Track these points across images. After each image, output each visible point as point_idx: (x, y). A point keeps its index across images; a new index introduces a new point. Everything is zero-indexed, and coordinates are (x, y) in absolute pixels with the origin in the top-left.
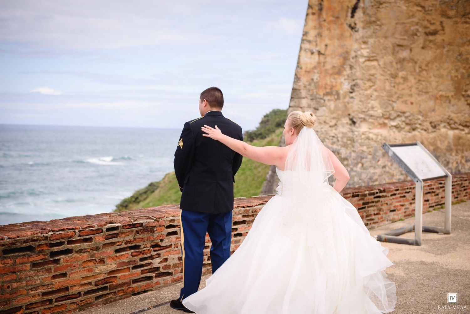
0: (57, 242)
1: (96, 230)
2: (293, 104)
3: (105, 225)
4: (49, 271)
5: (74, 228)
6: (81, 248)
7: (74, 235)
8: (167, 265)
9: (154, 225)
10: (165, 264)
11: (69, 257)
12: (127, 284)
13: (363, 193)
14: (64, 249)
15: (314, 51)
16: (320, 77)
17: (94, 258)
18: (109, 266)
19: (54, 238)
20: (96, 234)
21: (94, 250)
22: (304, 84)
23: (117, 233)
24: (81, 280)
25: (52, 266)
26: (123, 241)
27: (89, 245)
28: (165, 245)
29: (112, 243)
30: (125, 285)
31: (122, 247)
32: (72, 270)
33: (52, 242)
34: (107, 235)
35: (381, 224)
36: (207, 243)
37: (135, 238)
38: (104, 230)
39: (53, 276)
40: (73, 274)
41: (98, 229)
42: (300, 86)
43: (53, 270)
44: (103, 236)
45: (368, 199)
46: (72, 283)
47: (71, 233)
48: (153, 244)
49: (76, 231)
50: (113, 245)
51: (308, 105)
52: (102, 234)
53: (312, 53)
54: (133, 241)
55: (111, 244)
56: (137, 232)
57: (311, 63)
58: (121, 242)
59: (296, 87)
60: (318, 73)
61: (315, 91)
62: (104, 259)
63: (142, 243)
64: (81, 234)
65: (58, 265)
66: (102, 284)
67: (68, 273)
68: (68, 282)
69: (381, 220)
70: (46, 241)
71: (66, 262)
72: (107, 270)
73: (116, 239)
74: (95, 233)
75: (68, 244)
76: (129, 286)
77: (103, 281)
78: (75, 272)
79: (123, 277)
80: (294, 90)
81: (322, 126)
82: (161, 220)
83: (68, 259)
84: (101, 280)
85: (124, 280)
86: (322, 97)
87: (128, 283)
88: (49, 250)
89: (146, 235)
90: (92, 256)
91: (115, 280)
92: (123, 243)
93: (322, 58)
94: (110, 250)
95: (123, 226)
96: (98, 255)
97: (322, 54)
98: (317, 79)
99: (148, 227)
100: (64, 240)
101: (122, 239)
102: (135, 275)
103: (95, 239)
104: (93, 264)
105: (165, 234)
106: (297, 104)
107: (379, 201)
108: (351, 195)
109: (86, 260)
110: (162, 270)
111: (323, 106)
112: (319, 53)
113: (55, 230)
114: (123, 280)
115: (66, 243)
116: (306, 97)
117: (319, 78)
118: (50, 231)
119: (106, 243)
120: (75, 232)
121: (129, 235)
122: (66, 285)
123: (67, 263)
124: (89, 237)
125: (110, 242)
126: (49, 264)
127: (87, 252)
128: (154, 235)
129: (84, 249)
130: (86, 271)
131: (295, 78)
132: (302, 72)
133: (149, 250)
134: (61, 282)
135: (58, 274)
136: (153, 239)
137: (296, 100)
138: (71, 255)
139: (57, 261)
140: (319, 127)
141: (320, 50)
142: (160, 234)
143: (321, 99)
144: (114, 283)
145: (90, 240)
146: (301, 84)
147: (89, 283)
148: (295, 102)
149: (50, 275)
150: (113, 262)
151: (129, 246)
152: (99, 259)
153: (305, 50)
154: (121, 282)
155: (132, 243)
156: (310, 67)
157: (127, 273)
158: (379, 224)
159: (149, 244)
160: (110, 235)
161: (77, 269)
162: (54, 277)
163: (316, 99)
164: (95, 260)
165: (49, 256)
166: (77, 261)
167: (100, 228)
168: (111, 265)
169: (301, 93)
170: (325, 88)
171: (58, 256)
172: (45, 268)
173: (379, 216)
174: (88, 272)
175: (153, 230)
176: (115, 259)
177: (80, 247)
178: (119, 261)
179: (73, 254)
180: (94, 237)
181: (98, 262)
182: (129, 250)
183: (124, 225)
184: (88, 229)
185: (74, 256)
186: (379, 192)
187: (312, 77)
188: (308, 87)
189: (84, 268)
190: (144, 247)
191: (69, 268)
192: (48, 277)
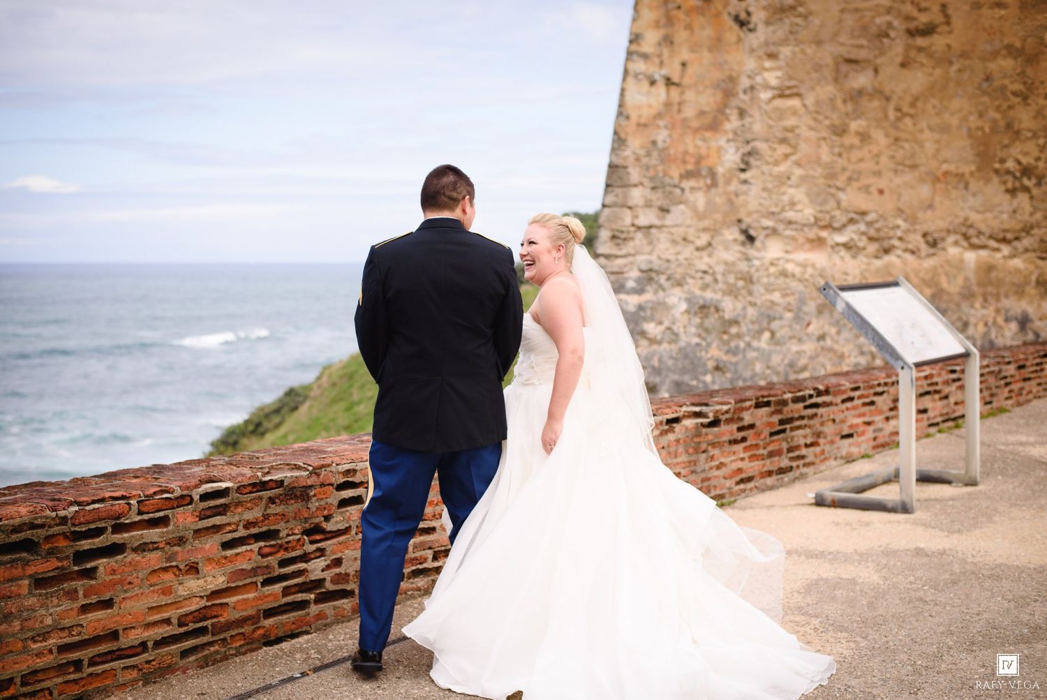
0: (89, 529)
1: (177, 498)
2: (610, 199)
3: (197, 486)
4: (72, 594)
5: (128, 495)
6: (144, 541)
7: (128, 512)
8: (341, 573)
9: (309, 482)
10: (337, 570)
11: (116, 562)
12: (251, 620)
13: (779, 398)
14: (104, 545)
15: (657, 77)
16: (670, 136)
17: (174, 564)
18: (209, 579)
19: (82, 519)
20: (178, 507)
21: (175, 545)
22: (634, 153)
23: (225, 504)
24: (147, 613)
25: (80, 583)
26: (240, 521)
27: (163, 533)
28: (335, 529)
29: (214, 526)
30: (248, 623)
31: (237, 537)
32: (126, 591)
33: (77, 529)
34: (203, 510)
35: (822, 467)
36: (431, 520)
37: (267, 514)
38: (196, 498)
39: (83, 606)
40: (128, 602)
41: (182, 497)
42: (625, 158)
43: (81, 593)
44: (193, 511)
45: (792, 411)
46: (125, 622)
47: (121, 507)
48: (307, 526)
49: (132, 502)
50: (218, 532)
51: (646, 202)
52: (190, 506)
53: (653, 83)
54: (263, 521)
55: (211, 530)
56: (272, 500)
57: (650, 106)
58: (234, 523)
59: (617, 161)
60: (666, 127)
61: (660, 168)
62: (197, 563)
63: (284, 525)
64: (144, 509)
65: (93, 582)
66: (195, 622)
67: (116, 600)
68: (116, 618)
69: (823, 457)
70: (64, 527)
71: (111, 574)
72: (206, 590)
73: (224, 517)
74: (175, 506)
75: (113, 533)
76: (256, 624)
77: (197, 613)
78: (132, 597)
79: (242, 605)
80: (613, 167)
81: (678, 248)
82: (326, 470)
83: (116, 566)
84: (192, 613)
85: (245, 610)
86: (676, 181)
87: (254, 618)
88: (72, 546)
89: (293, 507)
90: (169, 559)
91: (224, 611)
92: (241, 527)
93: (675, 93)
94: (211, 544)
95: (238, 488)
96: (183, 555)
97: (673, 84)
98: (664, 142)
99: (294, 487)
100: (105, 522)
101: (237, 518)
102: (269, 599)
103: (175, 520)
104: (174, 576)
105: (334, 503)
106: (620, 200)
107: (816, 415)
108: (753, 403)
109: (155, 568)
110: (329, 586)
111: (681, 203)
112: (669, 82)
113: (83, 502)
114: (243, 610)
115: (110, 529)
116: (642, 184)
117: (668, 140)
118: (71, 504)
119: (200, 527)
120: (129, 504)
121: (252, 509)
122: (112, 626)
123: (114, 577)
124: (161, 514)
125: (210, 525)
126: (73, 579)
127: (157, 548)
128: (310, 505)
129: (152, 543)
130: (157, 593)
131: (614, 141)
132: (630, 126)
133: (299, 540)
134: (101, 620)
135: (94, 601)
136: (307, 516)
137: (618, 191)
138: (122, 556)
139: (90, 573)
140: (672, 251)
141: (670, 75)
142: (323, 503)
143: (675, 186)
144: (222, 619)
145: (164, 521)
146: (628, 153)
147: (163, 620)
148: (617, 196)
149: (75, 605)
150: (217, 571)
151: (255, 532)
152: (186, 566)
153: (636, 76)
154: (237, 616)
155: (260, 524)
156: (647, 113)
157: (251, 596)
158: (817, 467)
159: (299, 527)
160: (209, 508)
161: (136, 589)
162: (85, 609)
163: (663, 187)
164: (177, 566)
165: (71, 560)
166: (135, 570)
167: (185, 492)
168: (215, 577)
169: (628, 173)
170: (684, 162)
171: (93, 561)
172: (63, 589)
173: (817, 449)
174: (162, 596)
175: (308, 494)
176: (224, 564)
177: (143, 538)
178: (230, 568)
179: (125, 555)
180: (173, 515)
181: (184, 571)
182: (255, 542)
183: (241, 486)
184: (158, 497)
185: (129, 559)
186: (815, 395)
187: (653, 138)
188: (645, 160)
189: (151, 586)
190: (288, 535)
191: (119, 587)
192: (71, 609)
